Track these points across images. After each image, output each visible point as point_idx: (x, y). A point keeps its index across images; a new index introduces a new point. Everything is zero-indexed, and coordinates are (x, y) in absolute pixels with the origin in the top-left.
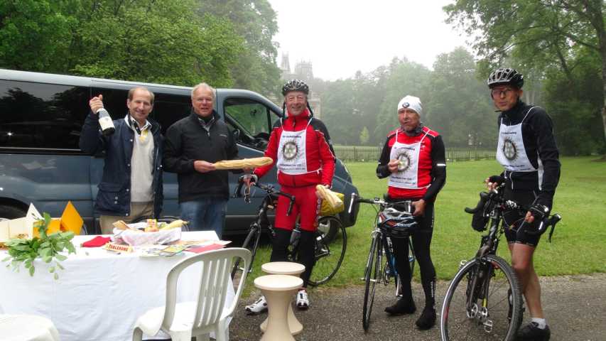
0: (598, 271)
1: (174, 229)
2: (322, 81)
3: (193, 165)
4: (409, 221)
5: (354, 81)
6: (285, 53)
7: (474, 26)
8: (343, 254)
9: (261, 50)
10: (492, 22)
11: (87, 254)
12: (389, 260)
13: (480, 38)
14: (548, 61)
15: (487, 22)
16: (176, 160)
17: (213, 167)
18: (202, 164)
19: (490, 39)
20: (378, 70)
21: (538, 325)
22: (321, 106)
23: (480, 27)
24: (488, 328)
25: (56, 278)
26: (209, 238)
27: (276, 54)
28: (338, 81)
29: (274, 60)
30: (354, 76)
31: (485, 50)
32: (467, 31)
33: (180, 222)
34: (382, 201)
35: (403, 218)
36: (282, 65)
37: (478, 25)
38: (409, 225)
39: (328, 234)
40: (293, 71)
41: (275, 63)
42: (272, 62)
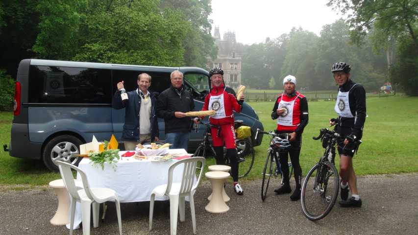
0: (404, 172)
1: (165, 148)
2: (242, 45)
3: (174, 114)
4: (287, 144)
5: (265, 44)
6: (217, 27)
7: (347, 7)
8: (253, 162)
9: (200, 25)
10: (360, 4)
11: (128, 160)
12: (278, 165)
13: (351, 15)
14: (401, 30)
15: (357, 4)
16: (165, 112)
17: (185, 115)
18: (179, 114)
19: (358, 16)
20: (281, 37)
21: (355, 198)
22: (242, 62)
23: (352, 8)
24: (328, 200)
25: (115, 171)
26: (182, 152)
27: (211, 28)
28: (254, 45)
29: (210, 32)
30: (265, 41)
31: (355, 24)
32: (342, 11)
33: (168, 144)
34: (273, 133)
35: (284, 142)
36: (215, 35)
37: (350, 6)
38: (287, 146)
39: (245, 150)
40: (222, 38)
41: (210, 34)
42: (208, 33)
